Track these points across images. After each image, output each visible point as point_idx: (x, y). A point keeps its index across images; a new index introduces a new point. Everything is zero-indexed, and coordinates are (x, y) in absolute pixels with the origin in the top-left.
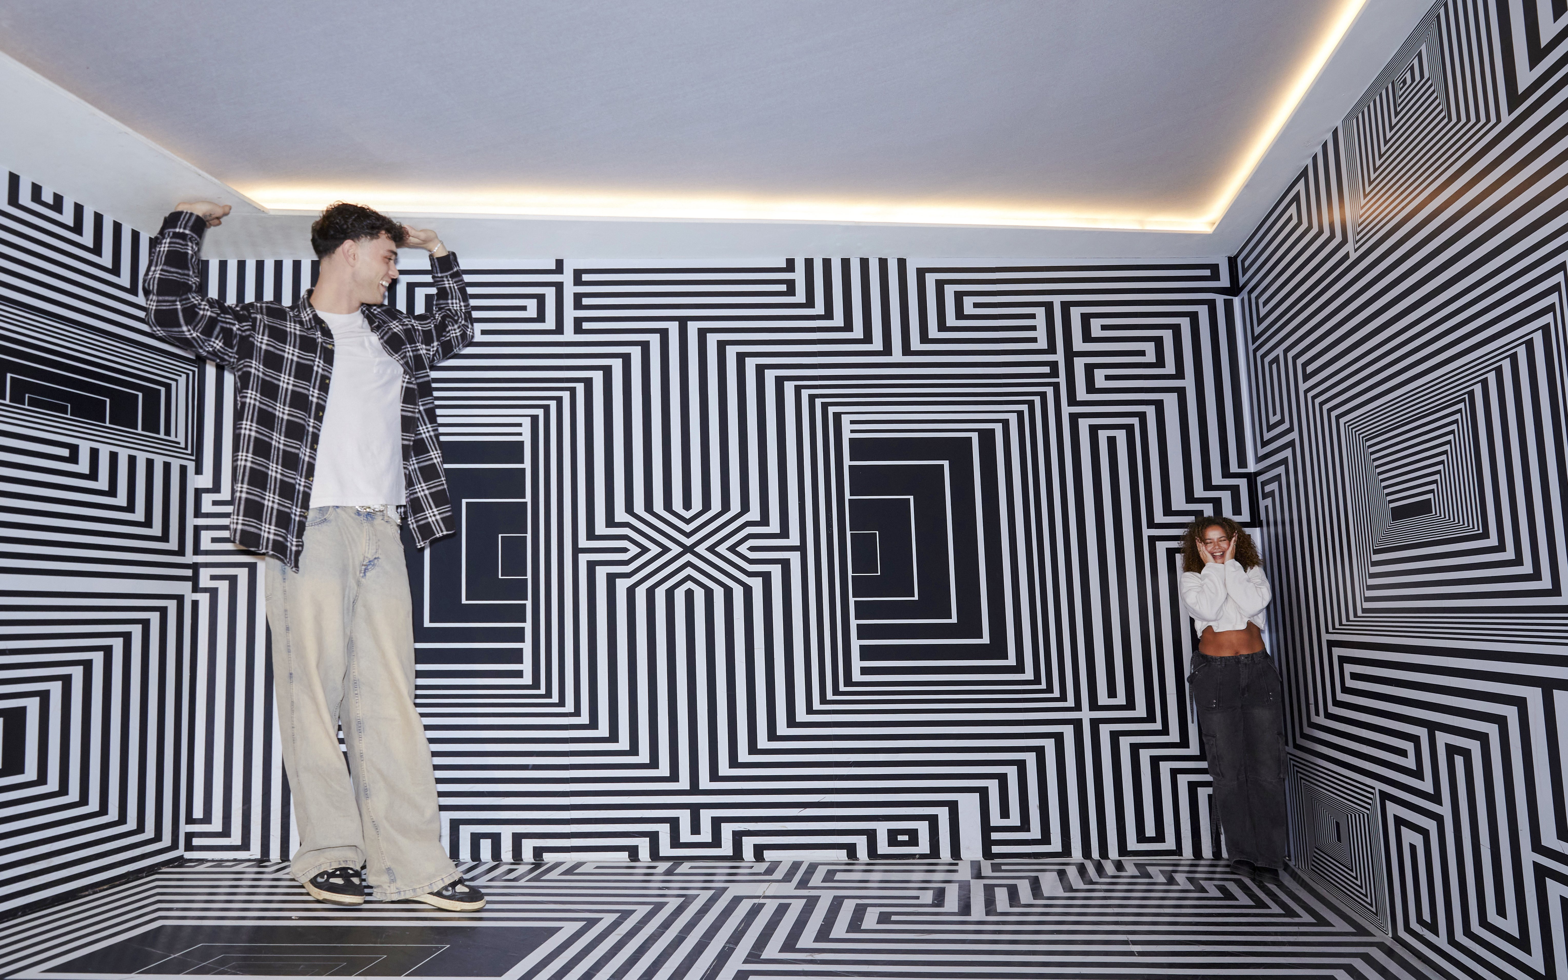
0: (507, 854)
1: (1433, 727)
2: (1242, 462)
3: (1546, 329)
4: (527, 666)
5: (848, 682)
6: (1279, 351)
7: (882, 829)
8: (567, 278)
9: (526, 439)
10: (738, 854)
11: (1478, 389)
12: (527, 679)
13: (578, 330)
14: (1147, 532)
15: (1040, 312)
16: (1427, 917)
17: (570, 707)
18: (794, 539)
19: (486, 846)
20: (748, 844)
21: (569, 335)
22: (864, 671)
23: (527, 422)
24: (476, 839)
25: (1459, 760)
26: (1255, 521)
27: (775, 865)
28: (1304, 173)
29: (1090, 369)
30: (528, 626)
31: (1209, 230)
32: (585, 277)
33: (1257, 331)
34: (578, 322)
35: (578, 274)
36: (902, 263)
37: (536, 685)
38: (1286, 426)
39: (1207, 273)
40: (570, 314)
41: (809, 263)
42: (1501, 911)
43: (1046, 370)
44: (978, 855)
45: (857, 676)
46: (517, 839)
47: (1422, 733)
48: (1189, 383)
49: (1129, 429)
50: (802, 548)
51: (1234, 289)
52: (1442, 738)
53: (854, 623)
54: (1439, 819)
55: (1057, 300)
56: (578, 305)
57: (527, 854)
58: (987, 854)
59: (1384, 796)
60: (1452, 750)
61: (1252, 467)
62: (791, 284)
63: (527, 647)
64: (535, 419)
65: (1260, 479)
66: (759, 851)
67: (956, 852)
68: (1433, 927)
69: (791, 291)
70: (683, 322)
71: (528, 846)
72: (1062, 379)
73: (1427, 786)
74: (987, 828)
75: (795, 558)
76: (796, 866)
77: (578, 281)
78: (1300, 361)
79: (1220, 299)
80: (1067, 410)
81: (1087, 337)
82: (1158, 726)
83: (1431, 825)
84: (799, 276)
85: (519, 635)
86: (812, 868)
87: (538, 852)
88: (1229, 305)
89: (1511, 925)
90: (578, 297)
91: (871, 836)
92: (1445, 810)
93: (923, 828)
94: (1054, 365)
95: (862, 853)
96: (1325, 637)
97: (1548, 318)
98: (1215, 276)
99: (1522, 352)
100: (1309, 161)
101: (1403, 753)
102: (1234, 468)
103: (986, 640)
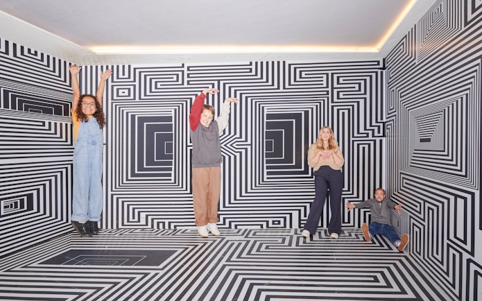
0: (167, 227)
1: (425, 201)
2: (382, 119)
3: (467, 95)
4: (173, 178)
5: (263, 181)
6: (394, 88)
7: (271, 220)
8: (185, 69)
9: (173, 115)
10: (230, 227)
11: (447, 109)
12: (173, 181)
13: (188, 84)
14: (352, 139)
15: (325, 76)
16: (418, 251)
17: (184, 188)
18: (249, 142)
19: (161, 225)
20: (233, 224)
21: (186, 85)
22: (268, 178)
23: (173, 111)
24: (158, 223)
25: (431, 211)
26: (384, 136)
27: (240, 230)
28: (406, 36)
29: (338, 92)
30: (173, 167)
31: (377, 51)
32: (190, 69)
33: (389, 81)
34: (188, 81)
35: (188, 68)
36: (284, 62)
37: (175, 183)
38: (394, 110)
39: (376, 63)
40: (186, 79)
41: (256, 63)
42: (437, 254)
43: (326, 93)
44: (297, 227)
45: (265, 180)
46: (170, 223)
47: (422, 202)
48: (368, 96)
49: (349, 110)
50: (251, 145)
51: (384, 68)
52: (427, 205)
53: (265, 165)
54: (424, 226)
55: (330, 72)
56: (188, 77)
57: (172, 227)
58: (300, 227)
59: (411, 217)
60: (429, 208)
61: (384, 120)
62: (251, 69)
63: (173, 172)
64: (175, 110)
65: (386, 124)
66: (236, 226)
67: (291, 226)
68: (420, 254)
69: (251, 71)
70: (219, 81)
71: (172, 225)
72: (330, 96)
73: (422, 216)
74: (300, 220)
75: (249, 147)
76: (246, 230)
77: (188, 70)
78: (400, 92)
79: (379, 71)
80: (331, 104)
81: (338, 83)
82: (351, 192)
83: (422, 227)
84: (253, 67)
85: (170, 169)
86: (250, 231)
87: (175, 227)
88: (382, 73)
89: (439, 257)
90: (188, 74)
91: (267, 222)
92: (426, 224)
93: (282, 220)
94: (328, 92)
95: (265, 227)
96: (400, 171)
97: (468, 92)
98: (379, 64)
99: (460, 100)
100: (407, 33)
101: (417, 206)
102: (379, 120)
103: (303, 169)
